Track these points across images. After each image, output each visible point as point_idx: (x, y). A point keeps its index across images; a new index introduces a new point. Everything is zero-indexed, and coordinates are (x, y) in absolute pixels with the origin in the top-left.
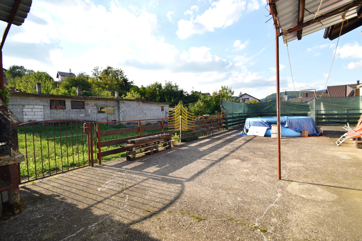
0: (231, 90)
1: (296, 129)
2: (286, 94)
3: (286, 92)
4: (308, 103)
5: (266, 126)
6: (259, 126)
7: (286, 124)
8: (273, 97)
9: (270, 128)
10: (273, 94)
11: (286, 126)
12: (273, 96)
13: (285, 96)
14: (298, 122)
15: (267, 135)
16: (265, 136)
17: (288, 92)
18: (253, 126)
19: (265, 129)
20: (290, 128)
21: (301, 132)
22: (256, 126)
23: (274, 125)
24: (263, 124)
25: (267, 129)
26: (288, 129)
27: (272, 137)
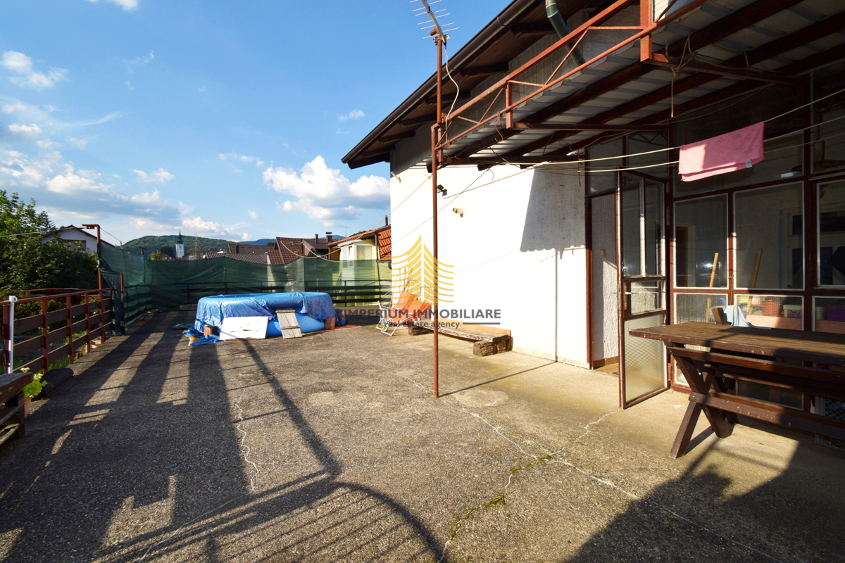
0: (34, 209)
1: (317, 315)
2: (180, 242)
3: (180, 235)
4: (285, 267)
5: (264, 315)
6: (249, 315)
7: (304, 307)
8: (147, 245)
9: (276, 319)
10: (145, 238)
11: (303, 311)
12: (145, 242)
13: (180, 245)
14: (319, 303)
15: (272, 334)
16: (268, 336)
17: (184, 237)
18: (229, 316)
19: (263, 321)
20: (309, 316)
21: (325, 321)
22: (240, 316)
23: (281, 311)
24: (256, 311)
25: (269, 321)
26: (306, 317)
27: (284, 337)
